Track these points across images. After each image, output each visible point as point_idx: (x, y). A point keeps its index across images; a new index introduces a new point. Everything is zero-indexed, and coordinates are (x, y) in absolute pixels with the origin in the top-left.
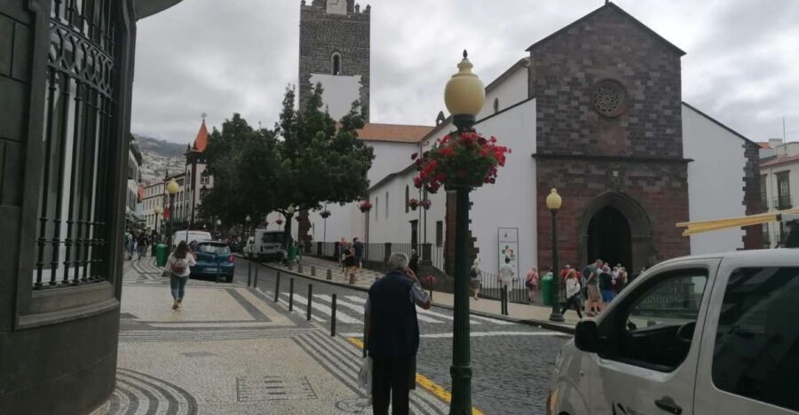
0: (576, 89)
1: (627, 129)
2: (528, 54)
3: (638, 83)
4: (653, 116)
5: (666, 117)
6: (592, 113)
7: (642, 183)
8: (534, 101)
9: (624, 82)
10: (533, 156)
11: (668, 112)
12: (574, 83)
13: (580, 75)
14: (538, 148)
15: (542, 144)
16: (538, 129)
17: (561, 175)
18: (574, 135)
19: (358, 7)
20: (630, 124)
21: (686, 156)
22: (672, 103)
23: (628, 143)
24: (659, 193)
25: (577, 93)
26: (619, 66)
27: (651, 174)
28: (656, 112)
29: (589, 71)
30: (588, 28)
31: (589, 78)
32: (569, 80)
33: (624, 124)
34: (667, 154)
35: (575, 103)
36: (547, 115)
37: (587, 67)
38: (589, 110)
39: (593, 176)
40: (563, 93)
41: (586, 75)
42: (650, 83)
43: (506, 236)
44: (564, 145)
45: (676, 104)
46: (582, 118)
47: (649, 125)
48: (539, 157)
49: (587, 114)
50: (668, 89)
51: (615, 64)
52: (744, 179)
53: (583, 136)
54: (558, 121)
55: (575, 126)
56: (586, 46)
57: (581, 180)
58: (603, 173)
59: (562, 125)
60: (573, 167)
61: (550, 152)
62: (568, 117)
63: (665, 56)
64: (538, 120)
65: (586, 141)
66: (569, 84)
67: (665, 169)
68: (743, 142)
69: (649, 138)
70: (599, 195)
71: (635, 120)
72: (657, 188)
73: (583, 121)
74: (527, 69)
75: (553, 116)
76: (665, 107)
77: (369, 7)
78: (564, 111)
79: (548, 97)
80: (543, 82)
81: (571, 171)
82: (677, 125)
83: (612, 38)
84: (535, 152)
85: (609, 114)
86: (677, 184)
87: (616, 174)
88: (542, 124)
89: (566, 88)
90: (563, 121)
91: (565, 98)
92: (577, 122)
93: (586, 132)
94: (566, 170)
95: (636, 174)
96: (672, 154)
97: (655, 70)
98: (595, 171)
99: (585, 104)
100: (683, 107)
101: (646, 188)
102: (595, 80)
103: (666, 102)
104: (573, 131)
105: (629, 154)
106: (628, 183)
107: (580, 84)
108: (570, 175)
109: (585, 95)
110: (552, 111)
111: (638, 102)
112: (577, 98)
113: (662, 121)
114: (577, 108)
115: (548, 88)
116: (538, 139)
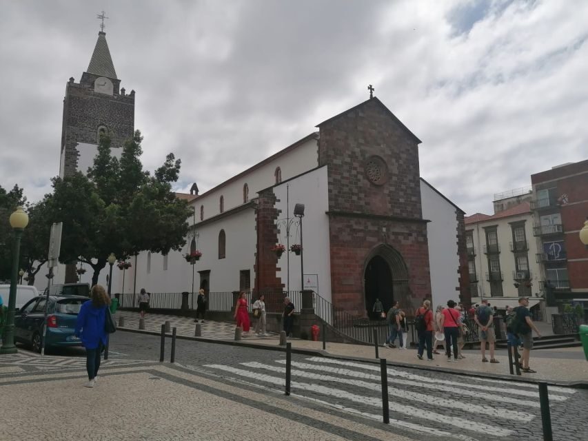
0: (354, 161)
1: (389, 195)
2: (318, 130)
3: (394, 160)
4: (403, 187)
5: (411, 188)
6: (366, 181)
7: (401, 238)
8: (325, 169)
9: (385, 159)
10: (326, 213)
11: (412, 185)
12: (353, 156)
13: (357, 150)
14: (330, 207)
15: (333, 203)
16: (330, 191)
17: (348, 230)
18: (355, 198)
19: (123, 90)
20: (390, 192)
21: (424, 218)
22: (414, 178)
23: (389, 206)
24: (411, 246)
25: (356, 165)
26: (382, 146)
27: (406, 231)
28: (405, 184)
29: (363, 147)
30: (361, 114)
31: (363, 152)
32: (350, 153)
33: (386, 192)
34: (413, 216)
35: (354, 172)
36: (335, 180)
37: (362, 144)
38: (364, 178)
39: (370, 231)
40: (346, 163)
41: (361, 151)
42: (401, 162)
43: (309, 282)
44: (347, 205)
45: (417, 180)
46: (360, 184)
47: (401, 193)
48: (331, 214)
49: (363, 182)
50: (412, 167)
51: (379, 145)
52: (457, 236)
53: (360, 199)
54: (343, 185)
55: (355, 191)
56: (360, 128)
57: (361, 234)
58: (376, 229)
59: (346, 189)
60: (356, 223)
61: (338, 210)
62: (351, 183)
63: (409, 142)
64: (329, 183)
65: (362, 203)
66: (350, 156)
67: (414, 227)
68: (456, 210)
69: (401, 203)
70: (375, 246)
71: (392, 189)
72: (409, 242)
73: (360, 187)
74: (316, 142)
75: (340, 181)
76: (410, 181)
77: (133, 92)
78: (347, 178)
79: (336, 165)
80: (331, 153)
81: (355, 227)
82: (418, 194)
83: (377, 124)
84: (327, 210)
85: (376, 183)
86: (421, 239)
87: (384, 230)
88: (332, 187)
89: (348, 160)
90: (347, 186)
91: (346, 167)
92: (357, 187)
93: (362, 195)
94: (351, 226)
95: (397, 230)
96: (416, 216)
97: (403, 152)
98: (371, 228)
99: (362, 174)
100: (421, 182)
101: (403, 242)
102: (367, 155)
103: (411, 177)
104: (353, 194)
105: (390, 214)
106: (392, 237)
107: (357, 157)
108: (354, 230)
109: (360, 166)
110: (339, 177)
111: (395, 175)
112: (355, 169)
113: (409, 191)
114: (356, 176)
115: (336, 158)
116: (330, 199)
